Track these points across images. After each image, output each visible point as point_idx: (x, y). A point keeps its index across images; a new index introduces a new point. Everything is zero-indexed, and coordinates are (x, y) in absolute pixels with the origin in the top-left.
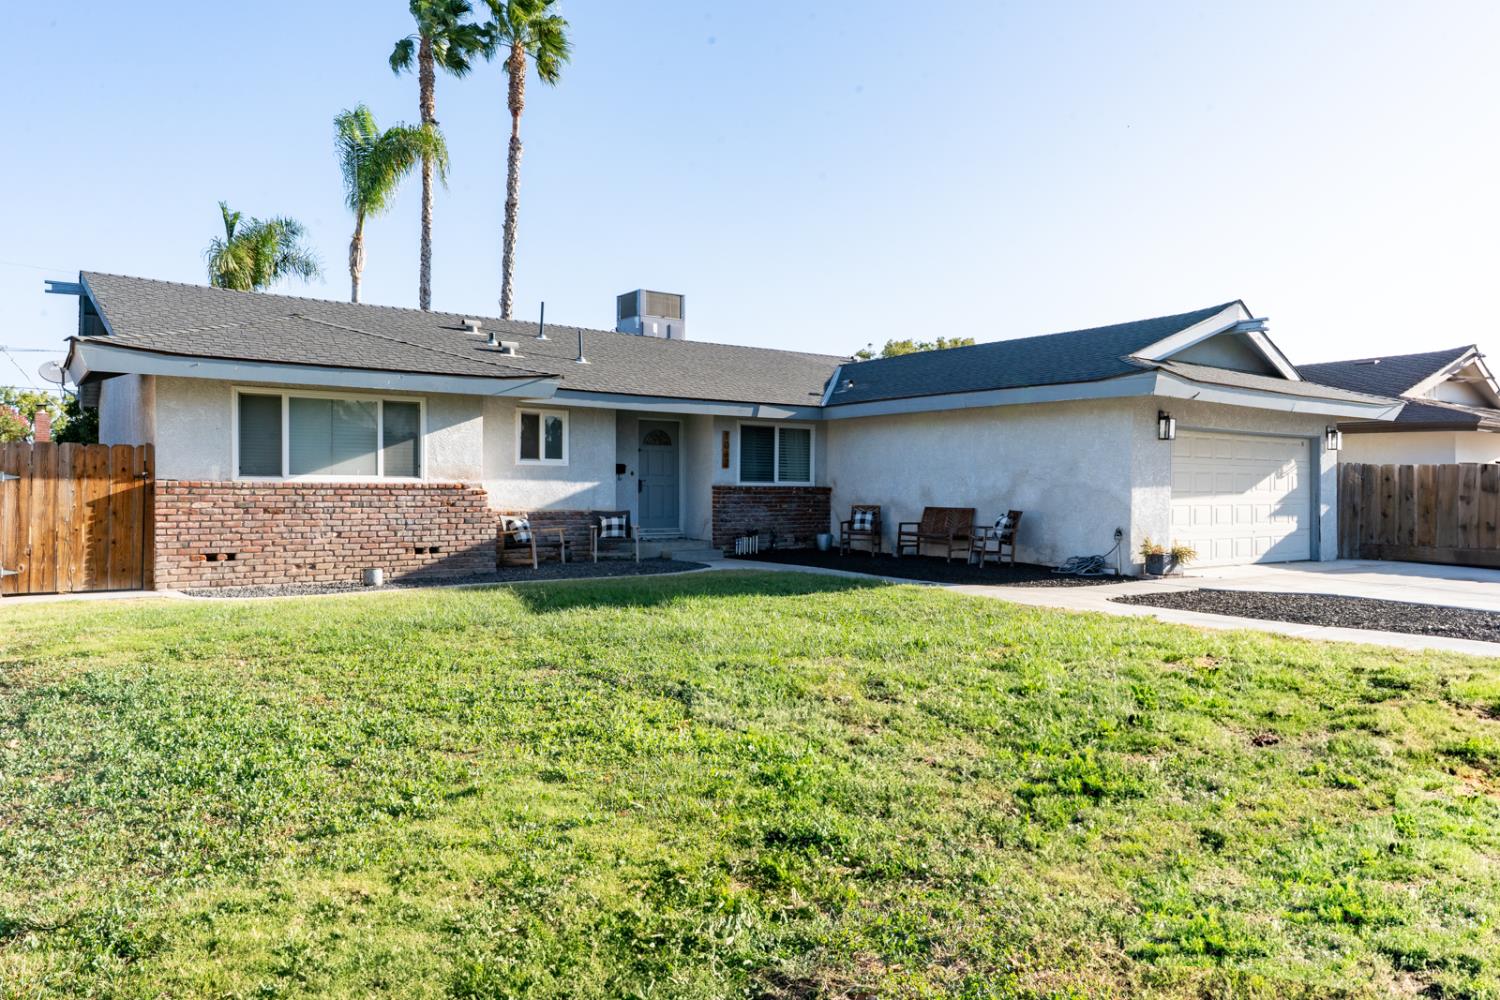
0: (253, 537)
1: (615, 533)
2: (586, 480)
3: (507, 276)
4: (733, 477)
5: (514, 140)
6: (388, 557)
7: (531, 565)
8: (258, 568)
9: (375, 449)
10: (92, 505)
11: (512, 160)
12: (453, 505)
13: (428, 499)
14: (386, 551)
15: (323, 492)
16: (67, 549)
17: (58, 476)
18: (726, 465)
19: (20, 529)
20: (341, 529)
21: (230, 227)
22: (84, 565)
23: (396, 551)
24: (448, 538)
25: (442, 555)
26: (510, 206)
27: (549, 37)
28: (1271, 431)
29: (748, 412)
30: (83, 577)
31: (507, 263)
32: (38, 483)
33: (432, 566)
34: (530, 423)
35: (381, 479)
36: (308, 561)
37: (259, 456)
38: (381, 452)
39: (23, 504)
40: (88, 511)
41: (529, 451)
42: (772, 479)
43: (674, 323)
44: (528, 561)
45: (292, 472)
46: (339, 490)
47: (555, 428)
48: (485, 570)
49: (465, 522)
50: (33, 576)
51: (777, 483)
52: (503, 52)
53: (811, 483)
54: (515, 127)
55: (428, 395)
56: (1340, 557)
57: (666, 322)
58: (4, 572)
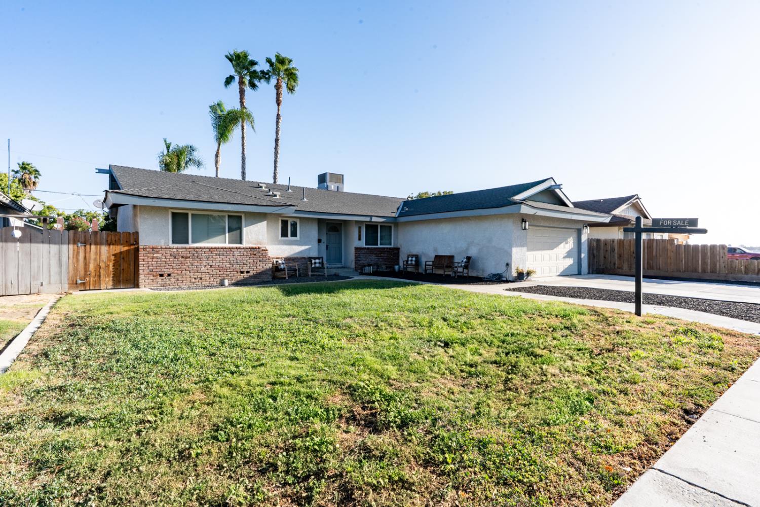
0: (178, 267)
1: (317, 265)
2: (306, 245)
3: (275, 167)
4: (362, 244)
5: (278, 115)
6: (230, 275)
7: (285, 278)
8: (180, 279)
9: (225, 234)
10: (115, 255)
11: (277, 123)
12: (255, 255)
13: (245, 252)
14: (229, 273)
16: (104, 272)
17: (101, 244)
18: (360, 239)
19: (86, 265)
20: (211, 264)
21: (168, 148)
22: (111, 279)
23: (233, 273)
24: (253, 267)
25: (251, 274)
26: (277, 140)
27: (291, 75)
28: (564, 226)
29: (368, 219)
30: (111, 283)
31: (276, 162)
32: (93, 247)
33: (247, 278)
34: (285, 223)
35: (227, 245)
36: (199, 276)
37: (180, 236)
38: (227, 235)
39: (87, 255)
40: (113, 258)
41: (284, 234)
42: (377, 245)
43: (340, 185)
44: (284, 276)
45: (193, 242)
46: (210, 249)
47: (294, 225)
48: (268, 280)
49: (260, 261)
50: (91, 283)
51: (379, 246)
52: (273, 81)
53: (392, 246)
54: (278, 110)
55: (246, 213)
56: (589, 273)
57: (337, 185)
58: (79, 282)
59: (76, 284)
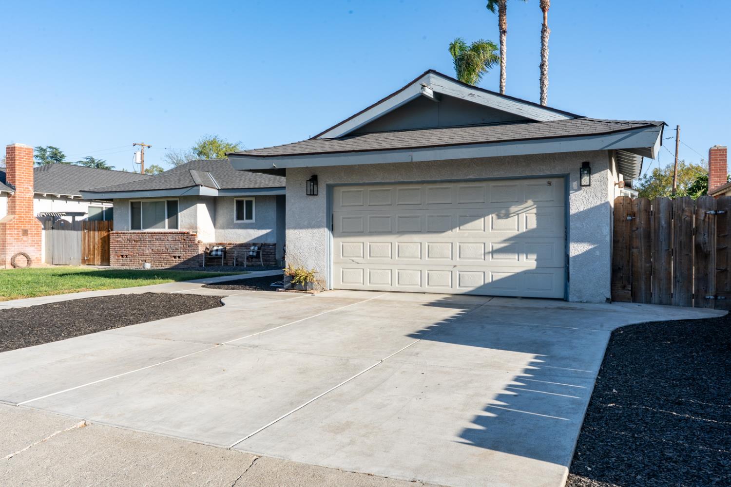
0: (131, 250)
5: (544, 25)
6: (165, 259)
8: (132, 261)
9: (164, 219)
10: (101, 239)
11: (543, 38)
12: (185, 240)
13: (177, 237)
14: (164, 257)
15: (148, 235)
16: (97, 252)
17: (95, 230)
19: (89, 246)
20: (152, 248)
22: (100, 257)
23: (167, 257)
24: (183, 253)
25: (181, 260)
26: (542, 66)
30: (100, 261)
32: (92, 232)
33: (179, 264)
34: (239, 204)
35: (167, 230)
36: (144, 259)
37: (135, 225)
38: (167, 220)
39: (89, 239)
40: (100, 241)
41: (240, 217)
45: (142, 228)
46: (153, 234)
47: (249, 204)
48: (195, 266)
49: (189, 246)
50: (91, 260)
55: (180, 197)
58: (86, 258)
59: (85, 260)
